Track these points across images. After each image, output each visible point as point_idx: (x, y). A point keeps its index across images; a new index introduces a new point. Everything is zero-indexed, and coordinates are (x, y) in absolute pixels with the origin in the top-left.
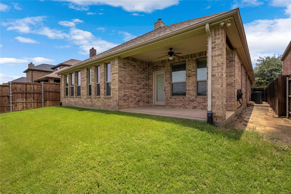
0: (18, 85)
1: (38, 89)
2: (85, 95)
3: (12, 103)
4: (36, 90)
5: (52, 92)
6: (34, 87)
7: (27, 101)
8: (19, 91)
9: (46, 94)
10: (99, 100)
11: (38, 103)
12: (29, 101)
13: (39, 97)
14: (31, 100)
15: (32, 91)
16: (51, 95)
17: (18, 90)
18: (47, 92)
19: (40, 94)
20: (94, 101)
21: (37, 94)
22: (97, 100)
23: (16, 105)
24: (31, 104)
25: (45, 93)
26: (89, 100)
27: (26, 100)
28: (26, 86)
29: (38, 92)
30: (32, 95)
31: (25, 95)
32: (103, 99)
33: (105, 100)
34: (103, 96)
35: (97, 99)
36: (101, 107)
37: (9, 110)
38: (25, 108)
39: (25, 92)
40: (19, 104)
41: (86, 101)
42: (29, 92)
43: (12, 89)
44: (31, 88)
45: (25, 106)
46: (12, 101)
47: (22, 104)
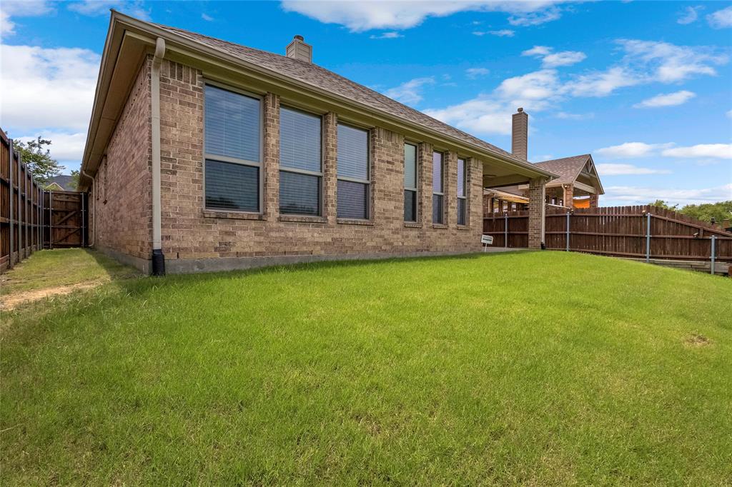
2: (397, 219)
10: (444, 234)
20: (429, 237)
22: (440, 234)
26: (414, 233)
32: (455, 232)
33: (459, 234)
34: (454, 226)
35: (439, 231)
36: (448, 250)
41: (400, 236)
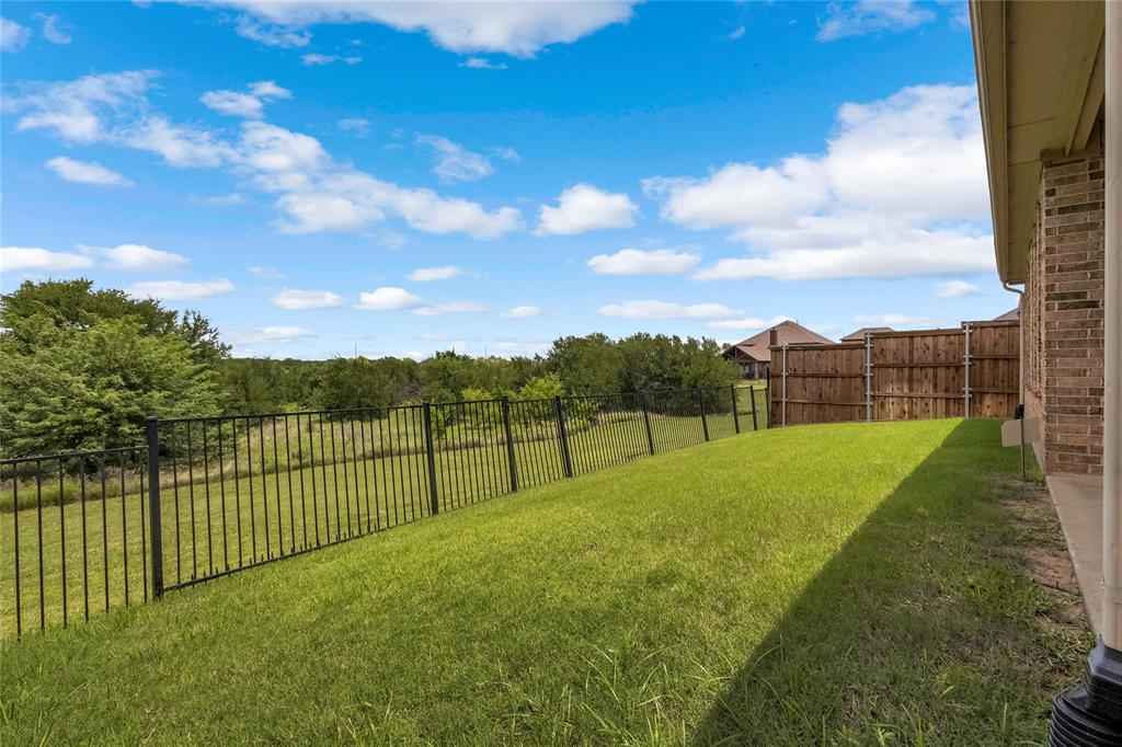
0: (888, 341)
1: (951, 352)
3: (871, 396)
4: (943, 356)
5: (1008, 360)
6: (935, 346)
7: (912, 394)
8: (890, 359)
9: (982, 368)
11: (952, 402)
12: (919, 394)
13: (954, 380)
14: (926, 388)
15: (930, 359)
16: (1001, 371)
17: (887, 358)
18: (986, 362)
19: (959, 368)
21: (948, 367)
23: (883, 405)
24: (926, 404)
25: (977, 363)
27: (911, 390)
28: (912, 344)
29: (951, 360)
30: (930, 371)
31: (906, 370)
37: (864, 418)
38: (907, 415)
39: (907, 361)
40: (891, 399)
42: (920, 361)
43: (874, 355)
44: (928, 348)
45: (906, 408)
46: (872, 389)
47: (899, 400)
